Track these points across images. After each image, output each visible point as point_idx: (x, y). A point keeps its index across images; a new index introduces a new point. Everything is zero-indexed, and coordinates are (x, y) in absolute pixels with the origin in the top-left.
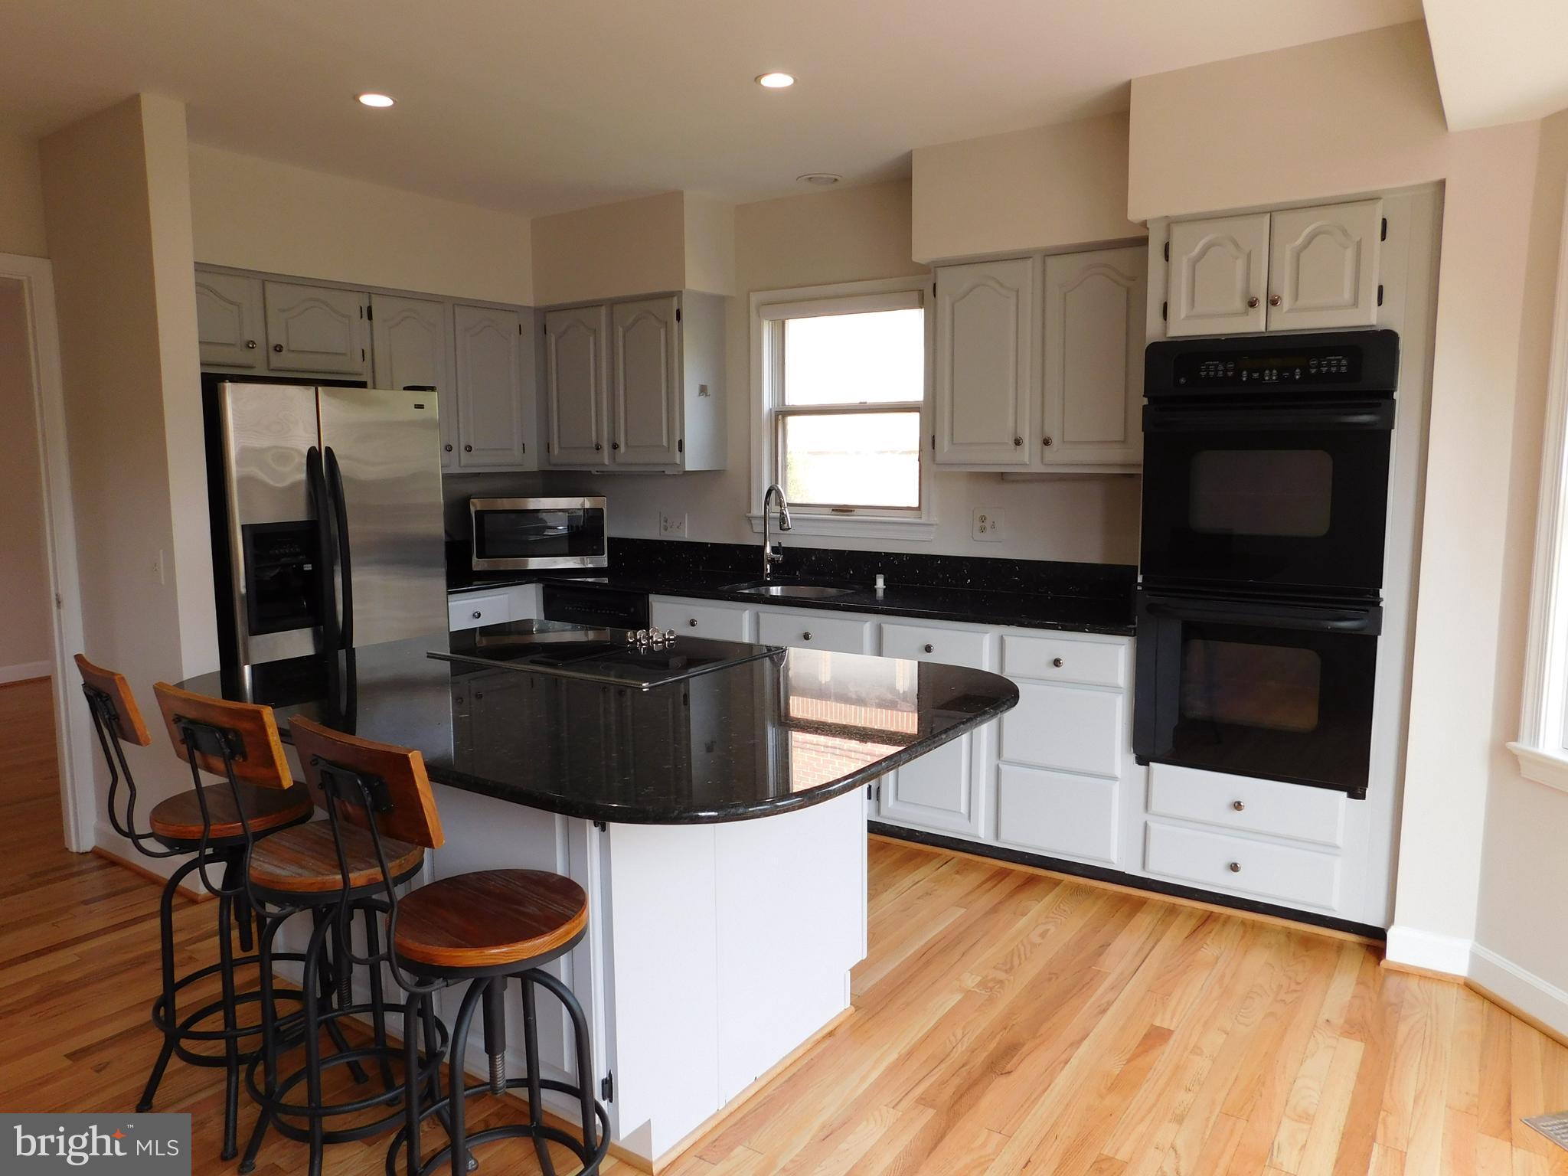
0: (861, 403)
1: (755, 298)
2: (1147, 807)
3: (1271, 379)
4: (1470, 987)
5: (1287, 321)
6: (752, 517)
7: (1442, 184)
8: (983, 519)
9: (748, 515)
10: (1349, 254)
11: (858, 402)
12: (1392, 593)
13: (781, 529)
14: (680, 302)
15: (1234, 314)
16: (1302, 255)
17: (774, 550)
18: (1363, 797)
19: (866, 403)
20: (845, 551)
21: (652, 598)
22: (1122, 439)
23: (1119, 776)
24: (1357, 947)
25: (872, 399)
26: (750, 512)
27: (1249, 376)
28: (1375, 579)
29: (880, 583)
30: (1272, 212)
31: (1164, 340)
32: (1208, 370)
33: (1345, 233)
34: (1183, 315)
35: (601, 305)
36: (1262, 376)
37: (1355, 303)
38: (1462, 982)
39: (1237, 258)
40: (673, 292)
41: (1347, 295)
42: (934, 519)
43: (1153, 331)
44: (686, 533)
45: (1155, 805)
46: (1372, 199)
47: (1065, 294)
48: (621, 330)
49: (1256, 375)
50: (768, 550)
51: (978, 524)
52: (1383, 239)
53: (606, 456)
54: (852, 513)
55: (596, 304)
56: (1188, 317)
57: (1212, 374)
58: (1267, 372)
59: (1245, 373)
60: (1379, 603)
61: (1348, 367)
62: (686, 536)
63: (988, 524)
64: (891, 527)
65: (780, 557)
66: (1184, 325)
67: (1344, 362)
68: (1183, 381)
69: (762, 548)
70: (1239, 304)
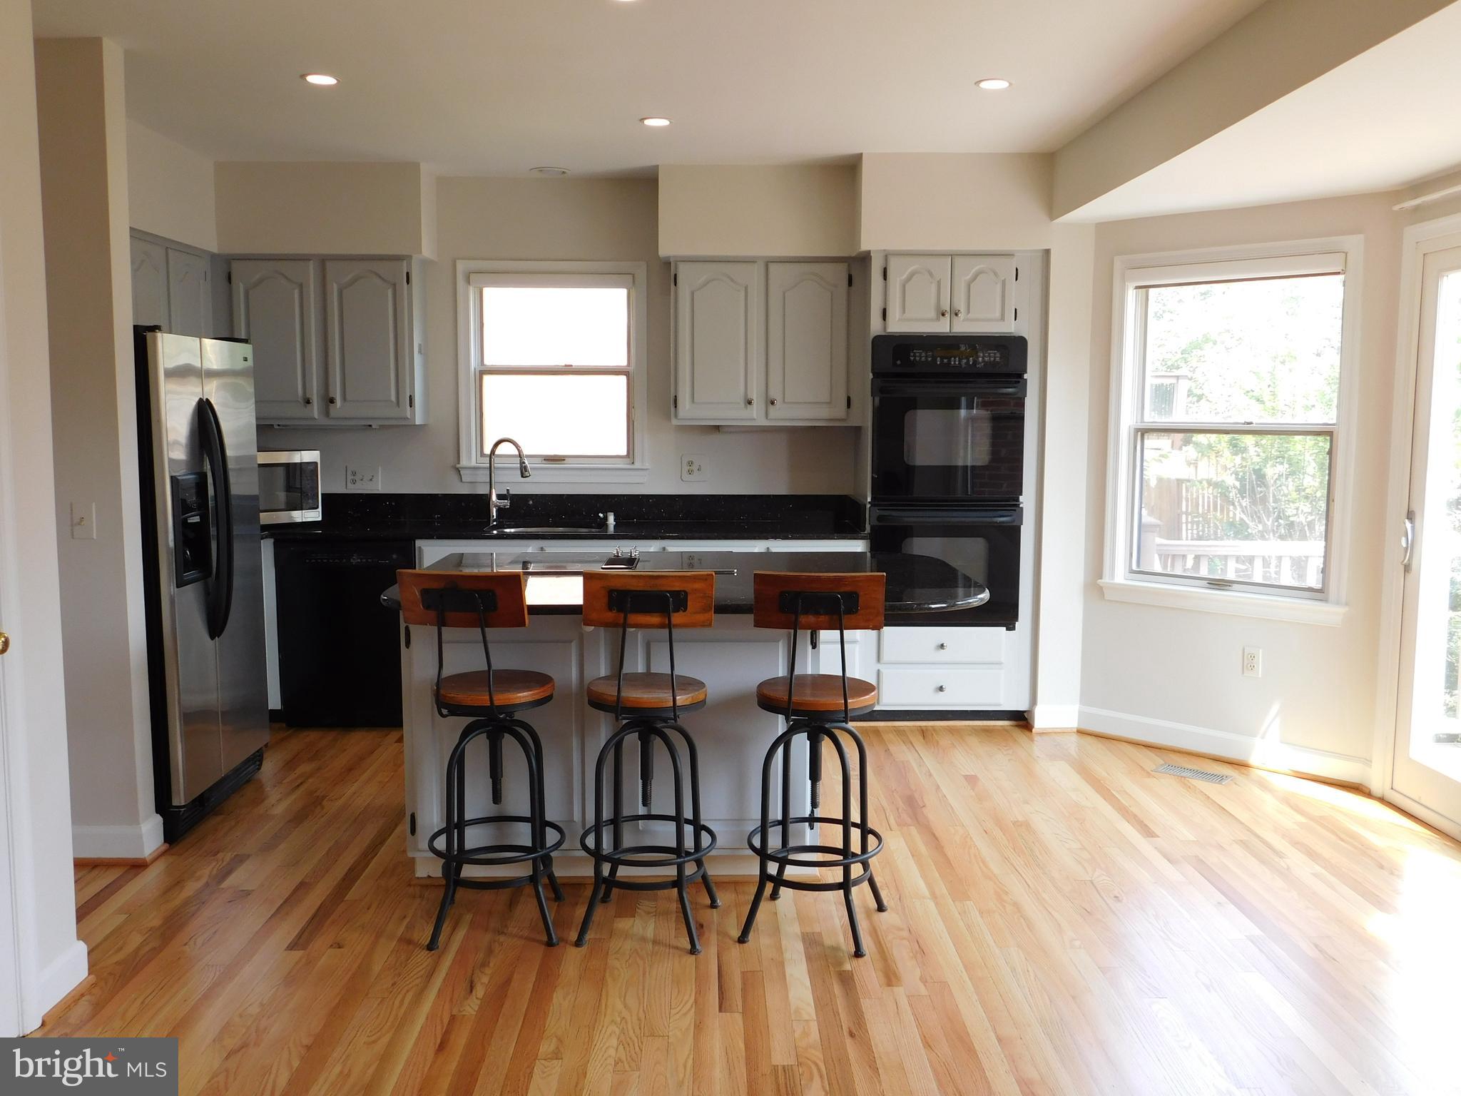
0: (566, 366)
1: (461, 266)
2: (879, 659)
3: (955, 364)
4: (1081, 732)
5: (964, 326)
6: (461, 468)
7: (1047, 252)
8: (690, 463)
9: (458, 466)
10: (999, 288)
11: (563, 365)
12: (1027, 500)
13: (522, 477)
14: (409, 265)
15: (932, 320)
16: (972, 285)
17: (500, 497)
18: (1013, 629)
19: (572, 366)
20: (563, 495)
21: (419, 543)
22: (828, 401)
23: (859, 640)
24: (1013, 728)
25: (577, 362)
26: (459, 463)
27: (942, 361)
28: (1018, 488)
29: (611, 519)
30: (952, 255)
31: (884, 334)
32: (915, 356)
33: (996, 274)
34: (897, 319)
35: (310, 260)
36: (950, 361)
37: (1003, 318)
38: (1075, 730)
39: (931, 283)
40: (403, 256)
41: (998, 314)
42: (647, 465)
43: (876, 327)
44: (381, 485)
45: (886, 656)
46: (1009, 255)
47: (784, 294)
48: (335, 286)
49: (945, 361)
50: (494, 498)
51: (686, 468)
52: (1016, 279)
53: (315, 410)
54: (565, 462)
55: (304, 258)
56: (899, 320)
57: (918, 359)
58: (953, 359)
59: (939, 359)
60: (1019, 505)
61: (1001, 358)
62: (380, 489)
63: (695, 467)
64: (604, 472)
65: (506, 503)
66: (897, 325)
67: (998, 355)
68: (899, 362)
69: (488, 497)
70: (932, 314)
